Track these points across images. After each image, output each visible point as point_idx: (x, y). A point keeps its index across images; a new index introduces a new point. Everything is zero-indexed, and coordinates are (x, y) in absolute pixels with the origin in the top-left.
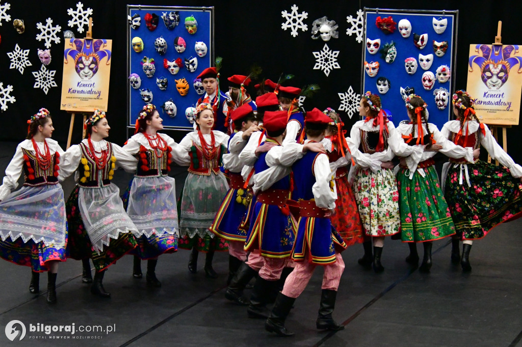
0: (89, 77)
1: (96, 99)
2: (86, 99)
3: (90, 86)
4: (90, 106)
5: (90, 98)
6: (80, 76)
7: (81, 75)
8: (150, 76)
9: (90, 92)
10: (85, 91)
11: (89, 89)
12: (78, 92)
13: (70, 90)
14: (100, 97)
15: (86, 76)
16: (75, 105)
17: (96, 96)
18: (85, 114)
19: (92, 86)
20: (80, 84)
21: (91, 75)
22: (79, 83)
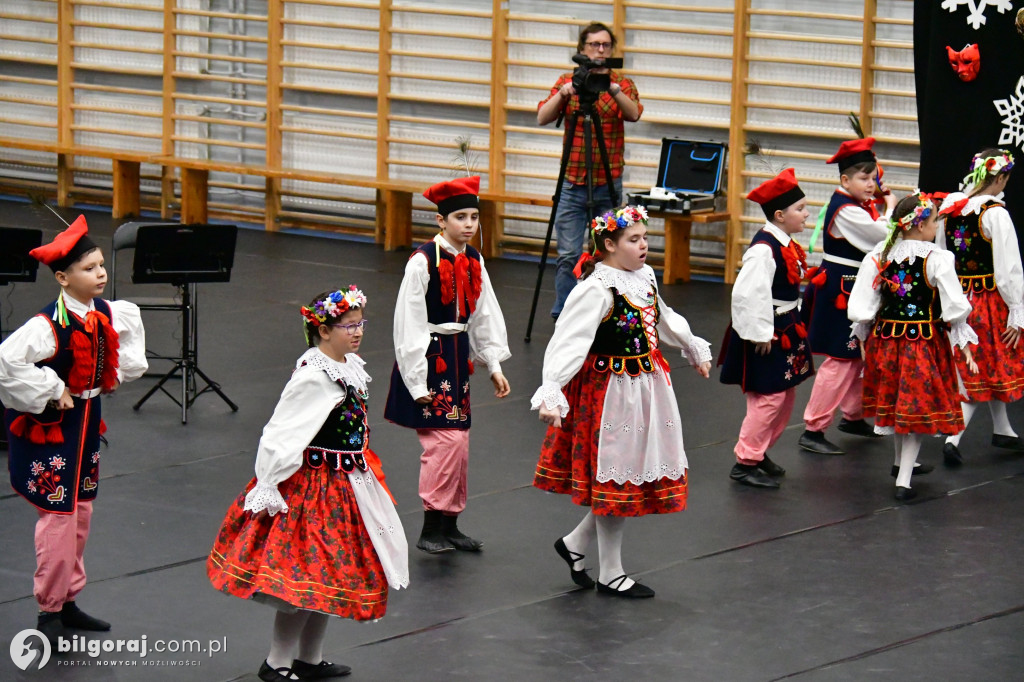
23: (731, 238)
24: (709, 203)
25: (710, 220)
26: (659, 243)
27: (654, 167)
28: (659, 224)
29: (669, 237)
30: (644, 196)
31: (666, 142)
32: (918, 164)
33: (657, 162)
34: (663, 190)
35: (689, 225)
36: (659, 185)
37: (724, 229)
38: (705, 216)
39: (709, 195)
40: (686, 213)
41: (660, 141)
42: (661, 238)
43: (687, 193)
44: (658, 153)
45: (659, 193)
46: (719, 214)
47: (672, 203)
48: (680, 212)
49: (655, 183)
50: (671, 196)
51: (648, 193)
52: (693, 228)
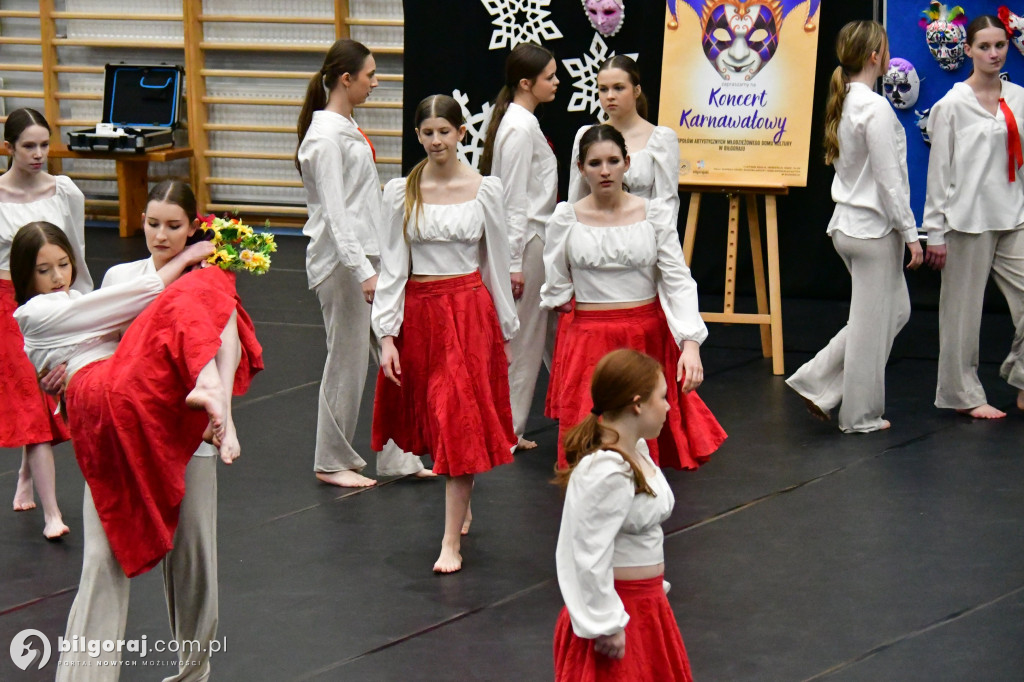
0: (747, 73)
1: (769, 143)
2: (736, 145)
3: (749, 101)
4: (751, 169)
5: (751, 143)
6: (717, 68)
7: (722, 66)
8: (952, 66)
9: (750, 122)
10: (735, 118)
11: (746, 111)
12: (712, 122)
13: (684, 115)
14: (785, 138)
15: (738, 70)
16: (704, 167)
17: (768, 134)
18: (734, 196)
19: (757, 101)
20: (718, 96)
21: (755, 67)
22: (713, 94)
23: (197, 177)
24: (166, 138)
25: (169, 158)
26: (111, 188)
27: (98, 99)
28: (109, 167)
29: (122, 181)
30: (88, 135)
31: (110, 70)
32: (401, 76)
33: (101, 93)
34: (111, 126)
35: (145, 165)
36: (106, 120)
37: (188, 168)
38: (163, 154)
39: (166, 128)
40: (140, 151)
41: (102, 68)
42: (114, 183)
43: (138, 128)
44: (101, 83)
45: (106, 130)
46: (178, 149)
47: (122, 141)
48: (133, 150)
49: (101, 118)
50: (120, 133)
51: (94, 131)
52: (151, 168)
